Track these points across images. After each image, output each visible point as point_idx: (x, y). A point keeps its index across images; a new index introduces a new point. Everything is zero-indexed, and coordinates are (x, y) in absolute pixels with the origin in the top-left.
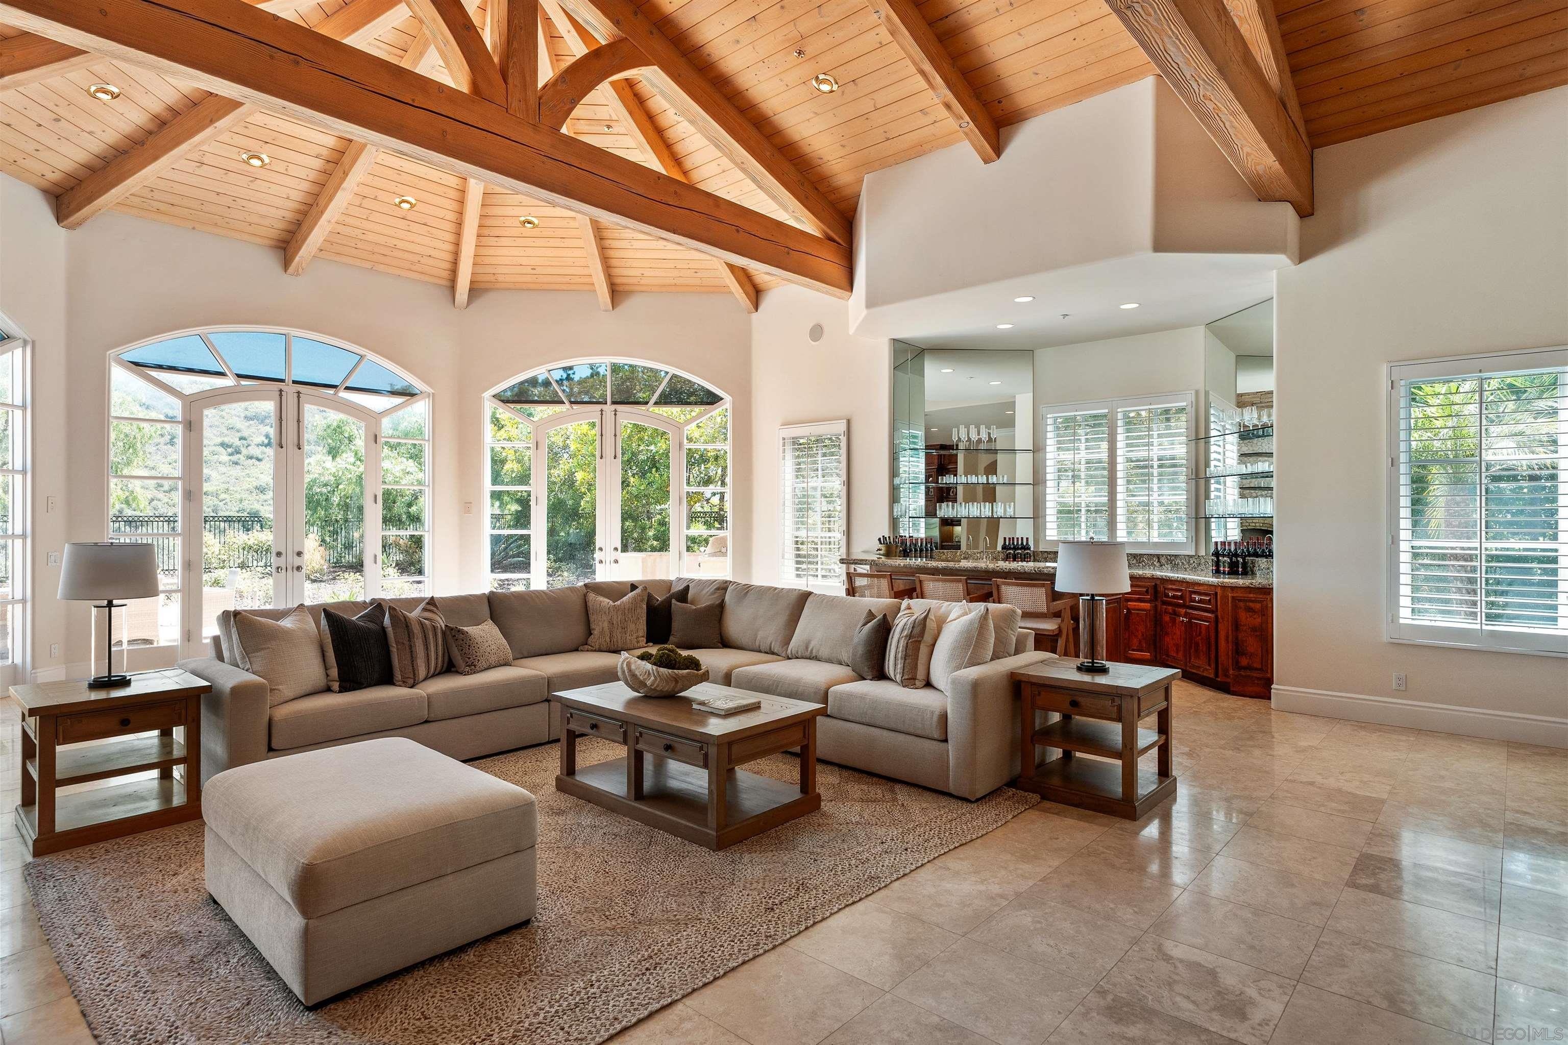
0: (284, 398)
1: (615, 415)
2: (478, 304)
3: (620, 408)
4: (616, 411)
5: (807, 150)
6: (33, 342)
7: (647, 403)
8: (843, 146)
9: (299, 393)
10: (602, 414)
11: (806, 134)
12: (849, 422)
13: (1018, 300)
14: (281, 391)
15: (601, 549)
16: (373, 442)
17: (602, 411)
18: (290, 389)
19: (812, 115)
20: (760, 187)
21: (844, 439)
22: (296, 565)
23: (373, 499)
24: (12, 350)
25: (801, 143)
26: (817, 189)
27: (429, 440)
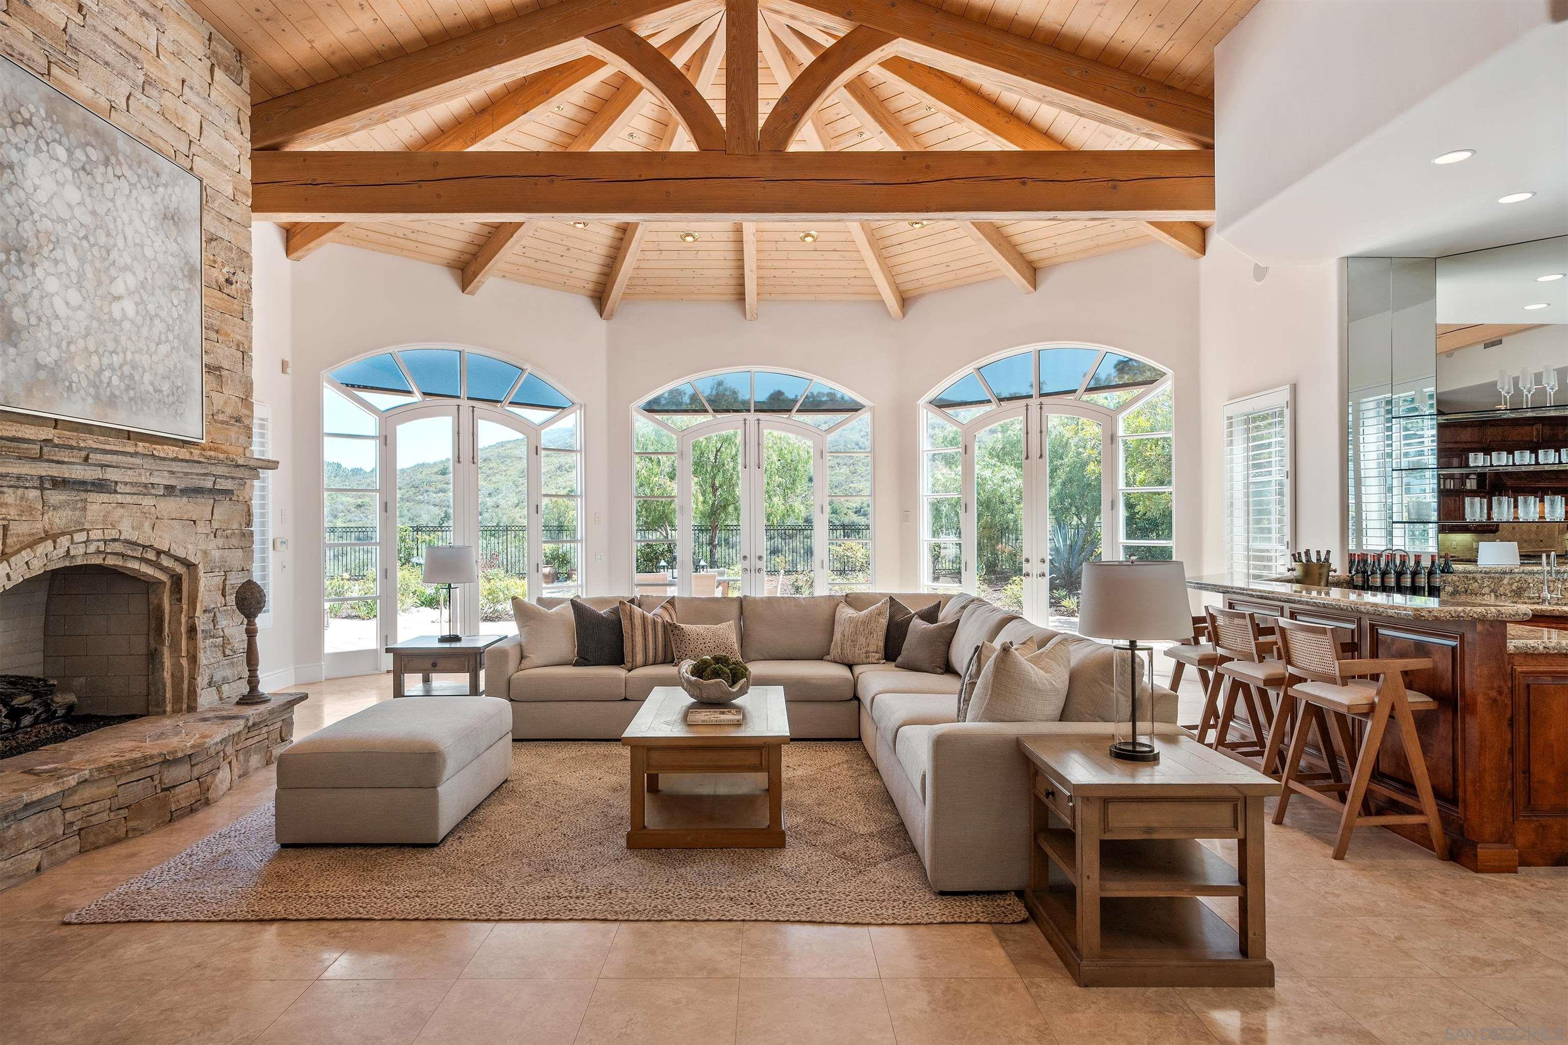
0: (747, 426)
2: (912, 312)
5: (1126, 48)
8: (1160, 26)
11: (1110, 32)
12: (1294, 388)
13: (1441, 160)
19: (1099, 8)
20: (1081, 115)
21: (1287, 413)
22: (758, 567)
23: (820, 510)
25: (1113, 44)
26: (1171, 87)
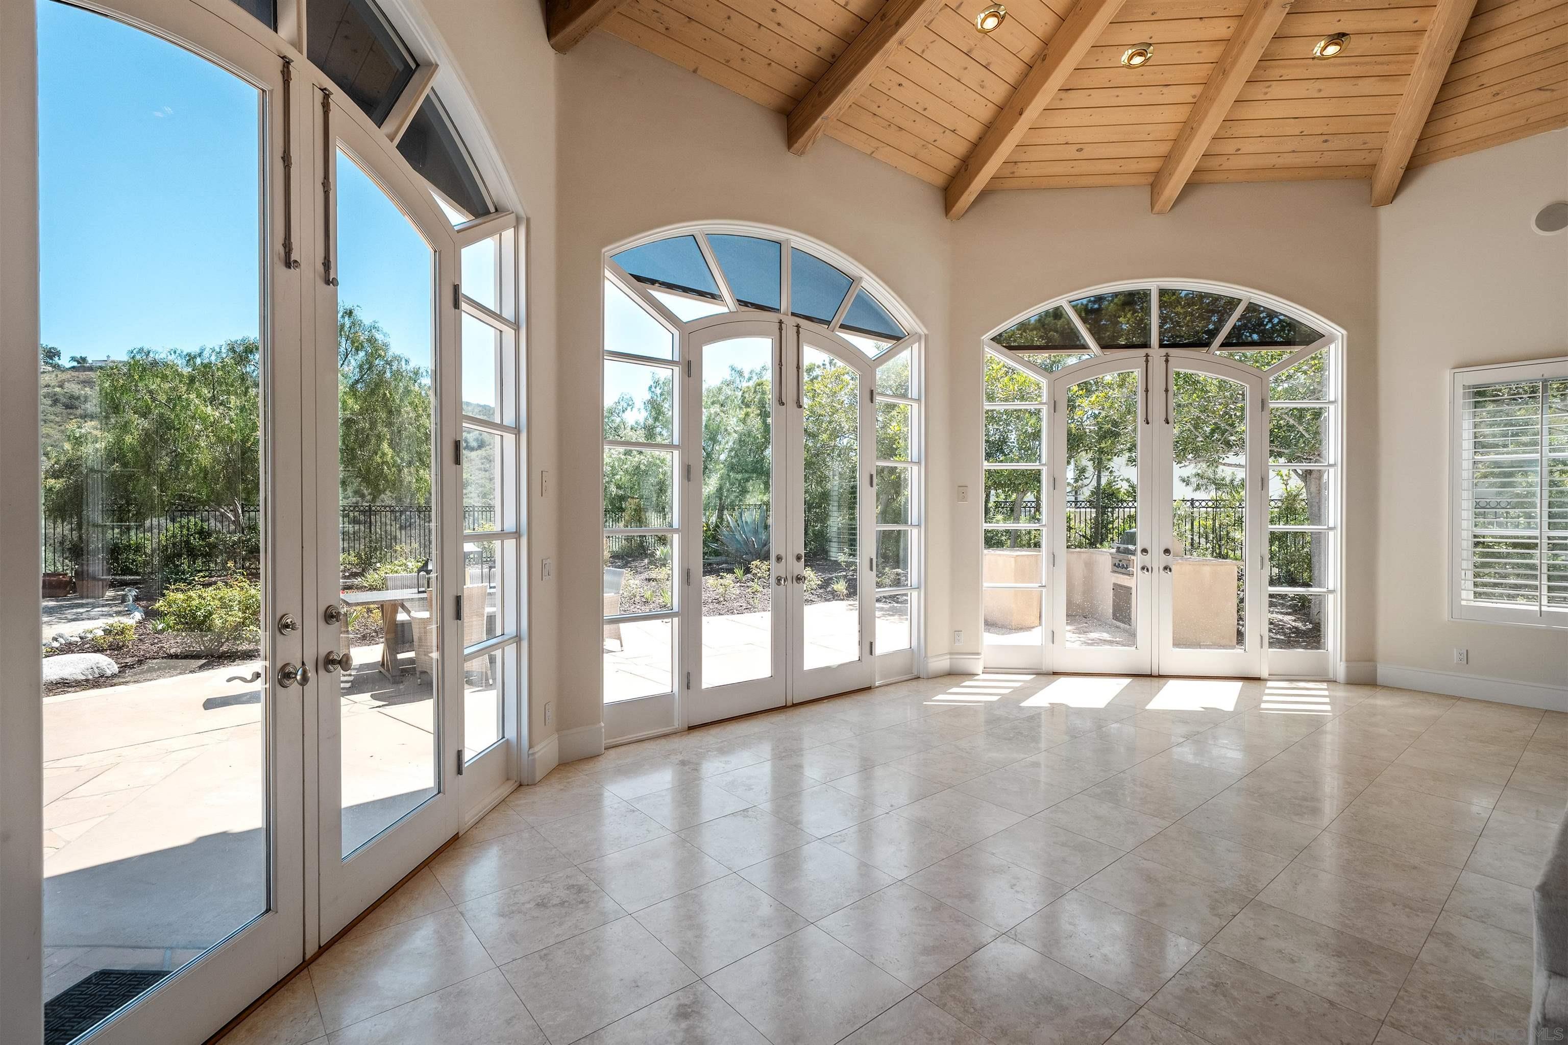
1: (1167, 361)
3: (1173, 352)
4: (1167, 355)
6: (528, 220)
7: (1207, 344)
9: (798, 326)
10: (1147, 361)
14: (781, 322)
15: (1144, 551)
16: (869, 401)
17: (1147, 356)
18: (790, 322)
24: (499, 231)
27: (919, 400)
